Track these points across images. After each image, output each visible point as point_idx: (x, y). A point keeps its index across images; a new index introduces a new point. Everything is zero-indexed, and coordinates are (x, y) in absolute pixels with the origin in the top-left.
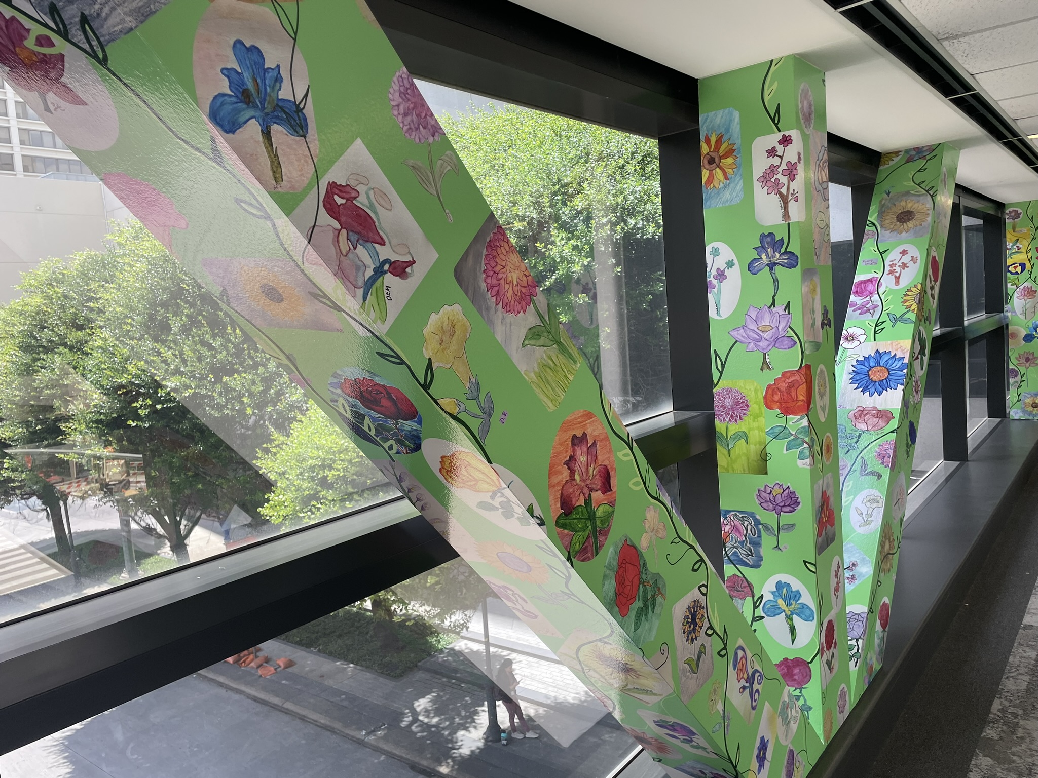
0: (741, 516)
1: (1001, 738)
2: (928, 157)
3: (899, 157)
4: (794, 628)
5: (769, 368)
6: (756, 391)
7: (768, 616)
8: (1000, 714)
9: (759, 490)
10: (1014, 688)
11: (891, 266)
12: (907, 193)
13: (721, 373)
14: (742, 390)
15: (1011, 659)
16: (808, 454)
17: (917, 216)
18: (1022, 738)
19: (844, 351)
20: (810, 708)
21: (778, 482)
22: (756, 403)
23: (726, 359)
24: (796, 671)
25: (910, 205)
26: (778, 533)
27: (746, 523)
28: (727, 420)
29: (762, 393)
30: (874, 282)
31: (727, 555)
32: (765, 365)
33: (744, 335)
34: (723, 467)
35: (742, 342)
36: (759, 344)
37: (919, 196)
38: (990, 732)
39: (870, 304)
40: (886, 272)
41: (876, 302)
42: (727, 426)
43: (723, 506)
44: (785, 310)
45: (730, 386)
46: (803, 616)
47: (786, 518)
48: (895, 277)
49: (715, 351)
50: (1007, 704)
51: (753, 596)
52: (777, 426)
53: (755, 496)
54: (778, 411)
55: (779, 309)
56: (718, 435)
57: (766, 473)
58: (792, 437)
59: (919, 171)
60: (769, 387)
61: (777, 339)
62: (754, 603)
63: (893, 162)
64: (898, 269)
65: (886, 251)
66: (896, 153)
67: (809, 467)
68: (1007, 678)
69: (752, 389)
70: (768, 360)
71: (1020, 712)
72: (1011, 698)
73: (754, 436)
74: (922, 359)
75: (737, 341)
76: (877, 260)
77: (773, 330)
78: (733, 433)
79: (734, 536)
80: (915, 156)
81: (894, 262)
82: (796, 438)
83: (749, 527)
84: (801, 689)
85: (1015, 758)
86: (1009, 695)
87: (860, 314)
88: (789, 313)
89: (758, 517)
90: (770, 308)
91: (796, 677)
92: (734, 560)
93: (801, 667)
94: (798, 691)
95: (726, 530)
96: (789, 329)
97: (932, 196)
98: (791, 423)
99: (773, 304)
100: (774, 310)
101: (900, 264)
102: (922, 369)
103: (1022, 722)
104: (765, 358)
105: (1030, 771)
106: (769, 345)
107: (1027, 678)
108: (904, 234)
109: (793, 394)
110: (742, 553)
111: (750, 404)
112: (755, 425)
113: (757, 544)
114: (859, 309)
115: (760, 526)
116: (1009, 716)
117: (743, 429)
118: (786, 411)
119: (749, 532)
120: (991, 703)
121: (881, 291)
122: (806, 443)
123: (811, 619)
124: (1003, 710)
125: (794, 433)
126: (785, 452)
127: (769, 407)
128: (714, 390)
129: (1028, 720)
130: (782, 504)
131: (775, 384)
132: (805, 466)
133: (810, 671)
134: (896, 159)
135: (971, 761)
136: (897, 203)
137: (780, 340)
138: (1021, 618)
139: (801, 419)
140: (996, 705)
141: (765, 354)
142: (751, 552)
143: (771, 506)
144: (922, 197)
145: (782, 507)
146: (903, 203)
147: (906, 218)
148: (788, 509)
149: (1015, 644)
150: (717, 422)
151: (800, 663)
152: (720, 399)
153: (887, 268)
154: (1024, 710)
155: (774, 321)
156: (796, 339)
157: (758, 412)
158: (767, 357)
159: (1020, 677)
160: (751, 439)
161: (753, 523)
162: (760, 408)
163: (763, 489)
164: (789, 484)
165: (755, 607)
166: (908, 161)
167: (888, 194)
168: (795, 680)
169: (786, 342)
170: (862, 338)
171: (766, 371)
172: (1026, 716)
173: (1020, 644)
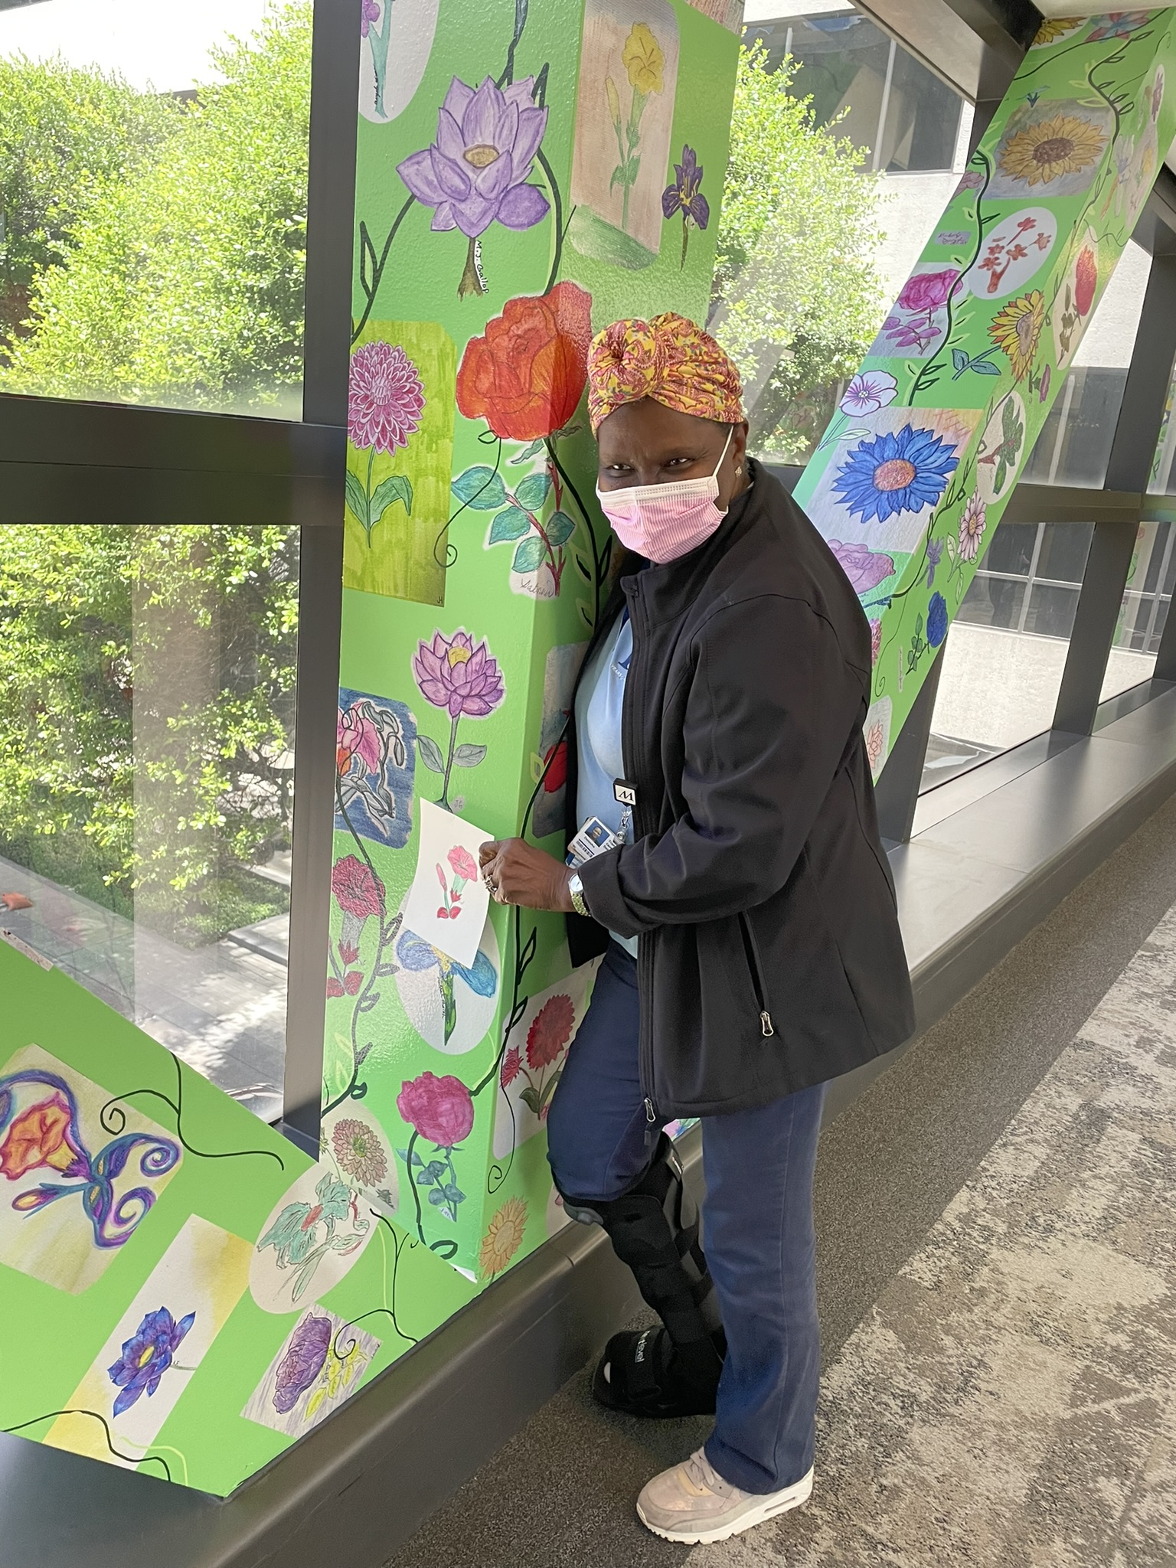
0: (378, 709)
1: (937, 1286)
2: (1133, 35)
3: (1077, 29)
4: (453, 1006)
5: (479, 289)
6: (442, 357)
7: (406, 966)
8: (957, 1225)
9: (422, 647)
10: (1009, 1170)
11: (992, 250)
12: (1072, 103)
13: (371, 296)
14: (413, 354)
15: (1027, 1106)
16: (536, 557)
17: (1077, 151)
18: (982, 1293)
19: (842, 420)
20: (461, 1197)
21: (462, 629)
22: (439, 394)
23: (386, 252)
24: (445, 1106)
25: (1067, 128)
26: (449, 766)
27: (387, 730)
28: (373, 440)
29: (455, 363)
30: (948, 280)
31: (342, 806)
32: (471, 279)
33: (432, 177)
34: (354, 573)
35: (425, 202)
36: (462, 206)
37: (1093, 110)
38: (920, 1268)
39: (926, 326)
40: (979, 261)
41: (939, 322)
42: (372, 457)
43: (346, 681)
44: (534, 95)
45: (387, 338)
46: (475, 981)
47: (471, 729)
48: (994, 274)
49: (363, 224)
50: (981, 1204)
51: (382, 914)
52: (477, 470)
53: (413, 660)
54: (484, 422)
55: (519, 93)
56: (349, 482)
57: (440, 602)
58: (508, 504)
59: (1107, 61)
60: (473, 344)
61: (507, 192)
62: (384, 932)
63: (1063, 38)
64: (1003, 257)
65: (991, 218)
66: (1073, 22)
67: (533, 596)
68: (1004, 1145)
69: (435, 353)
70: (477, 262)
71: (1002, 1228)
72: (994, 1193)
73: (427, 491)
74: (1002, 468)
75: (413, 197)
76: (968, 234)
77: (500, 163)
78: (382, 478)
79: (360, 760)
80: (1108, 30)
81: (1001, 244)
82: (516, 509)
83: (392, 740)
84: (449, 1149)
85: (948, 1341)
86: (994, 1184)
87: (900, 344)
88: (542, 106)
89: (412, 718)
90: (498, 86)
91: (443, 1120)
92: (356, 820)
93: (456, 1100)
94: (443, 1152)
95: (346, 743)
96: (536, 159)
97: (1117, 114)
98: (508, 463)
99: (508, 74)
100: (509, 93)
101: (1012, 247)
102: (997, 490)
103: (995, 1254)
104: (471, 256)
105: (966, 1381)
106: (484, 213)
107: (1041, 1152)
108: (1039, 187)
109: (523, 372)
110: (372, 803)
111: (425, 396)
112: (430, 460)
113: (403, 787)
114: (901, 334)
115: (415, 743)
116: (975, 1234)
117: (405, 471)
118: (504, 427)
119: (391, 754)
120: (950, 1196)
121: (955, 302)
122: (536, 525)
123: (490, 990)
124: (967, 1219)
125: (511, 491)
126: (486, 546)
127: (468, 411)
128: (353, 349)
129: (1011, 1249)
130: (464, 692)
131: (485, 340)
132: (525, 591)
133: (472, 1113)
134: (1069, 33)
135: (851, 1332)
136: (1044, 121)
137: (511, 197)
138: (1078, 1025)
139: (534, 451)
140: (959, 1203)
141: (473, 240)
142: (390, 806)
143: (443, 692)
144: (1098, 114)
145: (464, 697)
146: (1056, 123)
147: (1053, 153)
148: (474, 705)
149: (1048, 1076)
150: (351, 446)
151: (454, 1089)
152: (362, 375)
153: (984, 253)
154: (1010, 1226)
155: (505, 132)
156: (549, 194)
157: (440, 424)
158: (477, 251)
159: (1031, 1147)
160: (418, 505)
161: (401, 732)
162: (445, 413)
163: (430, 644)
164: (485, 639)
165: (384, 942)
166: (1090, 40)
167: (1033, 101)
168: (440, 1126)
169: (525, 205)
170: (886, 397)
171: (470, 295)
172: (1009, 1240)
173: (1056, 1077)
